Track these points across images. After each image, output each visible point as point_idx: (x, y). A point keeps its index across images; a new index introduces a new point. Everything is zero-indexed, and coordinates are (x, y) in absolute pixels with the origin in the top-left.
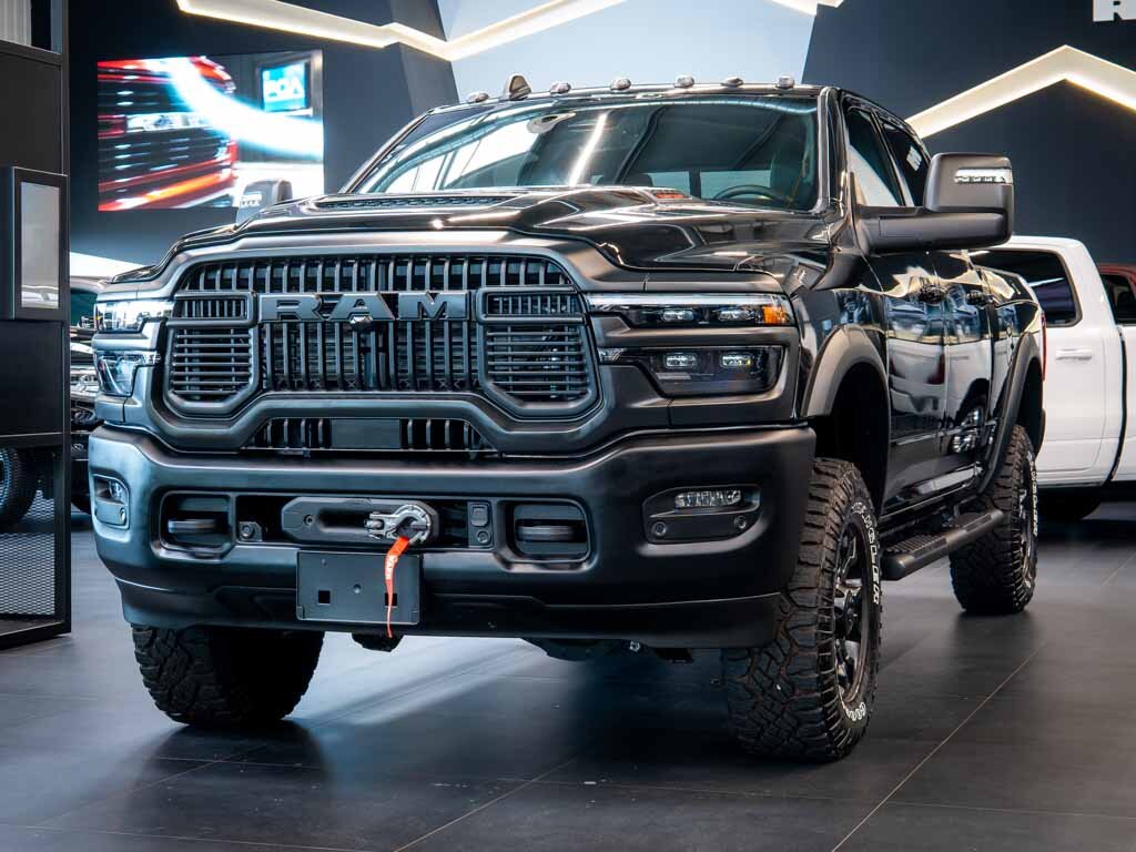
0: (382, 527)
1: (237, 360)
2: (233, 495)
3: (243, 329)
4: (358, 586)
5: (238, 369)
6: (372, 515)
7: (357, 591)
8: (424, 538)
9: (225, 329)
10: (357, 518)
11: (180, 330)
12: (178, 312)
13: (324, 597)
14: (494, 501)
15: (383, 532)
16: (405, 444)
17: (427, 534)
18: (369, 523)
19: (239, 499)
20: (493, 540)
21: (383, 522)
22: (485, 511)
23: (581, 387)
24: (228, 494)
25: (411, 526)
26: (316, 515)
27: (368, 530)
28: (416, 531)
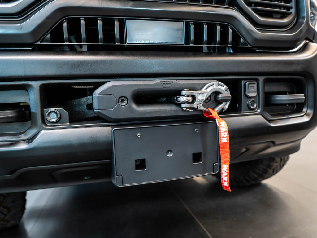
0: (193, 102)
2: (36, 84)
4: (170, 151)
6: (184, 92)
7: (170, 155)
8: (227, 107)
13: (141, 164)
14: (261, 79)
15: (195, 105)
17: (228, 103)
19: (42, 87)
20: (258, 107)
21: (194, 97)
22: (255, 86)
23: (289, 8)
24: (30, 83)
25: (214, 99)
26: (129, 96)
27: (179, 105)
28: (219, 103)
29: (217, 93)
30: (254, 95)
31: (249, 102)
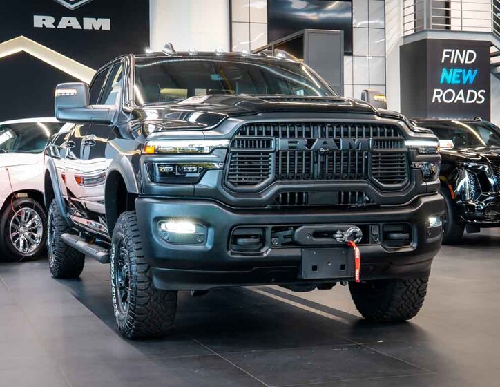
0: (342, 237)
1: (264, 167)
2: (270, 227)
3: (267, 153)
4: (329, 263)
5: (263, 171)
6: (338, 232)
7: (330, 264)
8: (360, 240)
9: (258, 153)
10: (331, 234)
11: (234, 153)
12: (232, 145)
13: (315, 268)
14: (381, 224)
15: (343, 239)
16: (340, 202)
17: (361, 238)
18: (337, 236)
19: (273, 228)
20: (380, 240)
21: (343, 235)
22: (378, 228)
23: (403, 178)
24: (269, 226)
25: (354, 236)
26: (311, 233)
27: (336, 238)
28: (356, 238)
29: (355, 233)
30: (377, 233)
31: (374, 237)
